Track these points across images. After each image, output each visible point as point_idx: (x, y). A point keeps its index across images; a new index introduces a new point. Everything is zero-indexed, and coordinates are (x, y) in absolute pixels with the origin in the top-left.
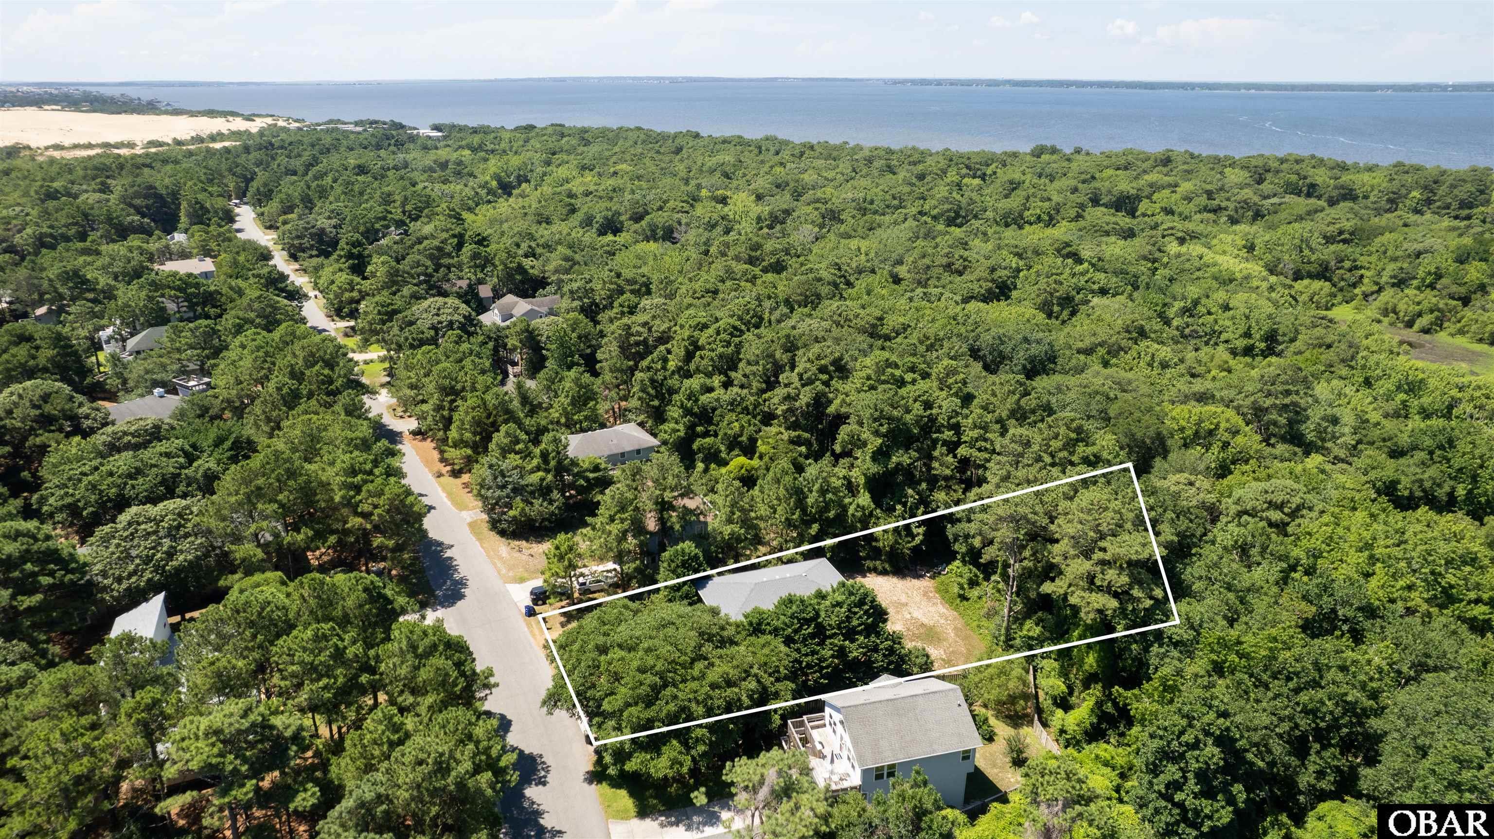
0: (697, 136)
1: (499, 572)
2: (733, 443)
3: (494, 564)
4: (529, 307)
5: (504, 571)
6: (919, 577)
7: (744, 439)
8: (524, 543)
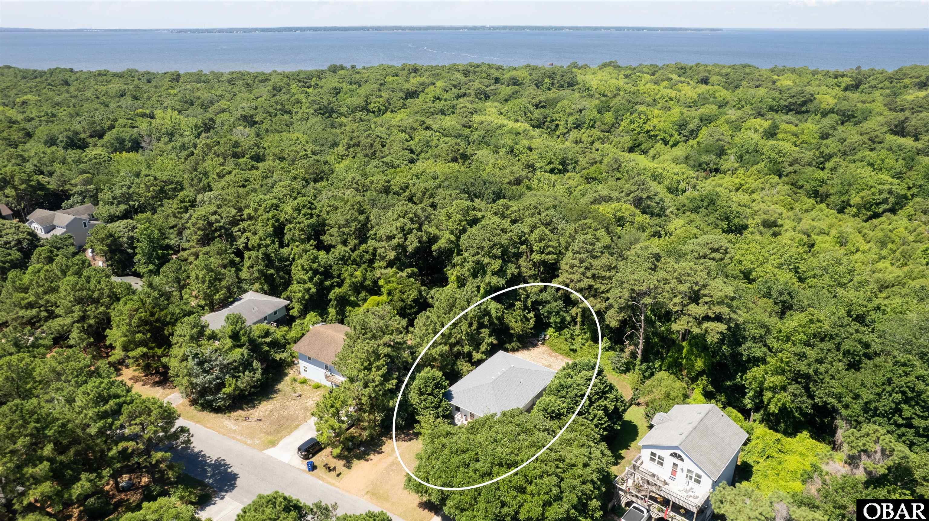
0: (72, 71)
1: (245, 443)
2: (358, 288)
3: (234, 438)
4: (72, 217)
5: (249, 442)
6: (535, 345)
7: (368, 282)
8: (240, 412)
